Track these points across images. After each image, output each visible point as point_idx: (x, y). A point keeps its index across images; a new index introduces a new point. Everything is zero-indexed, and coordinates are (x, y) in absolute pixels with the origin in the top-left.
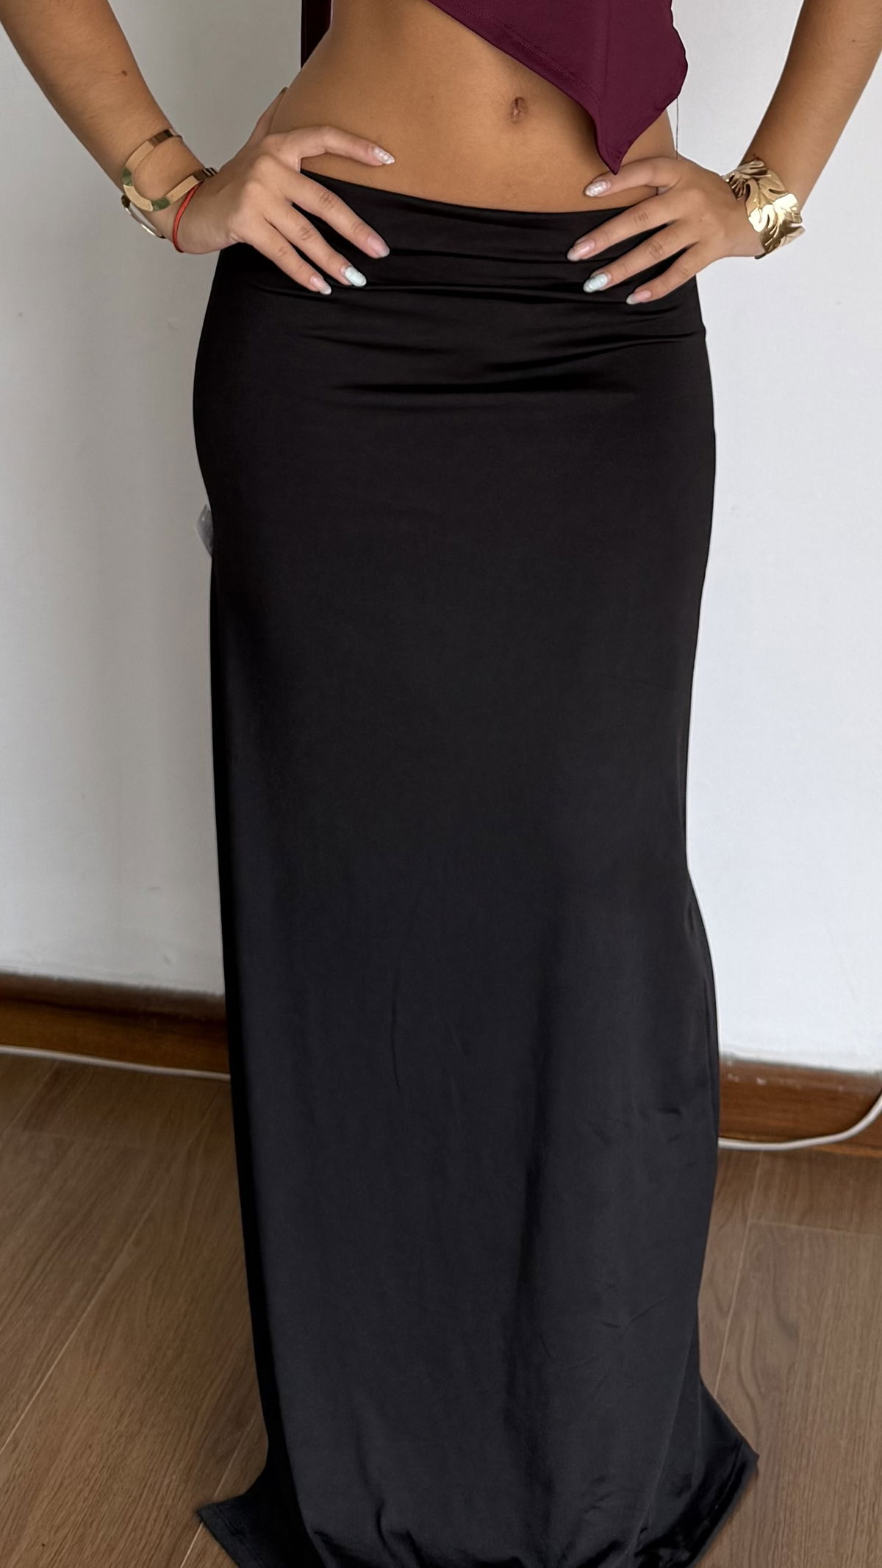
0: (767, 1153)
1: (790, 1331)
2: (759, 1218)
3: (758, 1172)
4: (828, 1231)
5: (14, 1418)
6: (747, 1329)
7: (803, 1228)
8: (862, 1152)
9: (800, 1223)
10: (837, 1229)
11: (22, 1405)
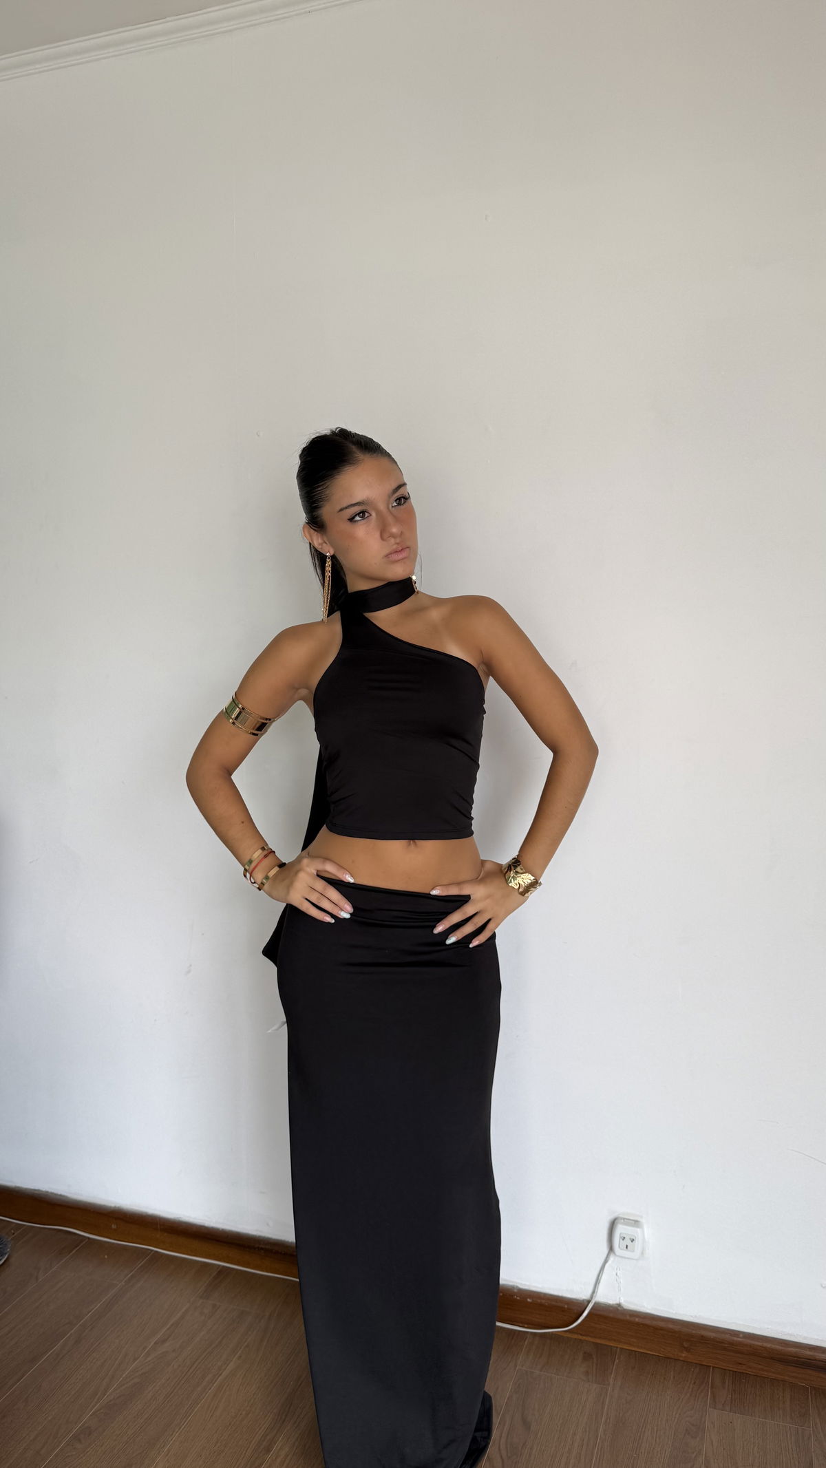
0: (532, 1333)
1: (526, 1424)
2: (522, 1366)
3: (526, 1343)
4: (553, 1375)
5: (170, 1439)
6: (507, 1423)
7: (542, 1373)
8: (575, 1336)
9: (541, 1371)
10: (558, 1375)
11: (174, 1433)
